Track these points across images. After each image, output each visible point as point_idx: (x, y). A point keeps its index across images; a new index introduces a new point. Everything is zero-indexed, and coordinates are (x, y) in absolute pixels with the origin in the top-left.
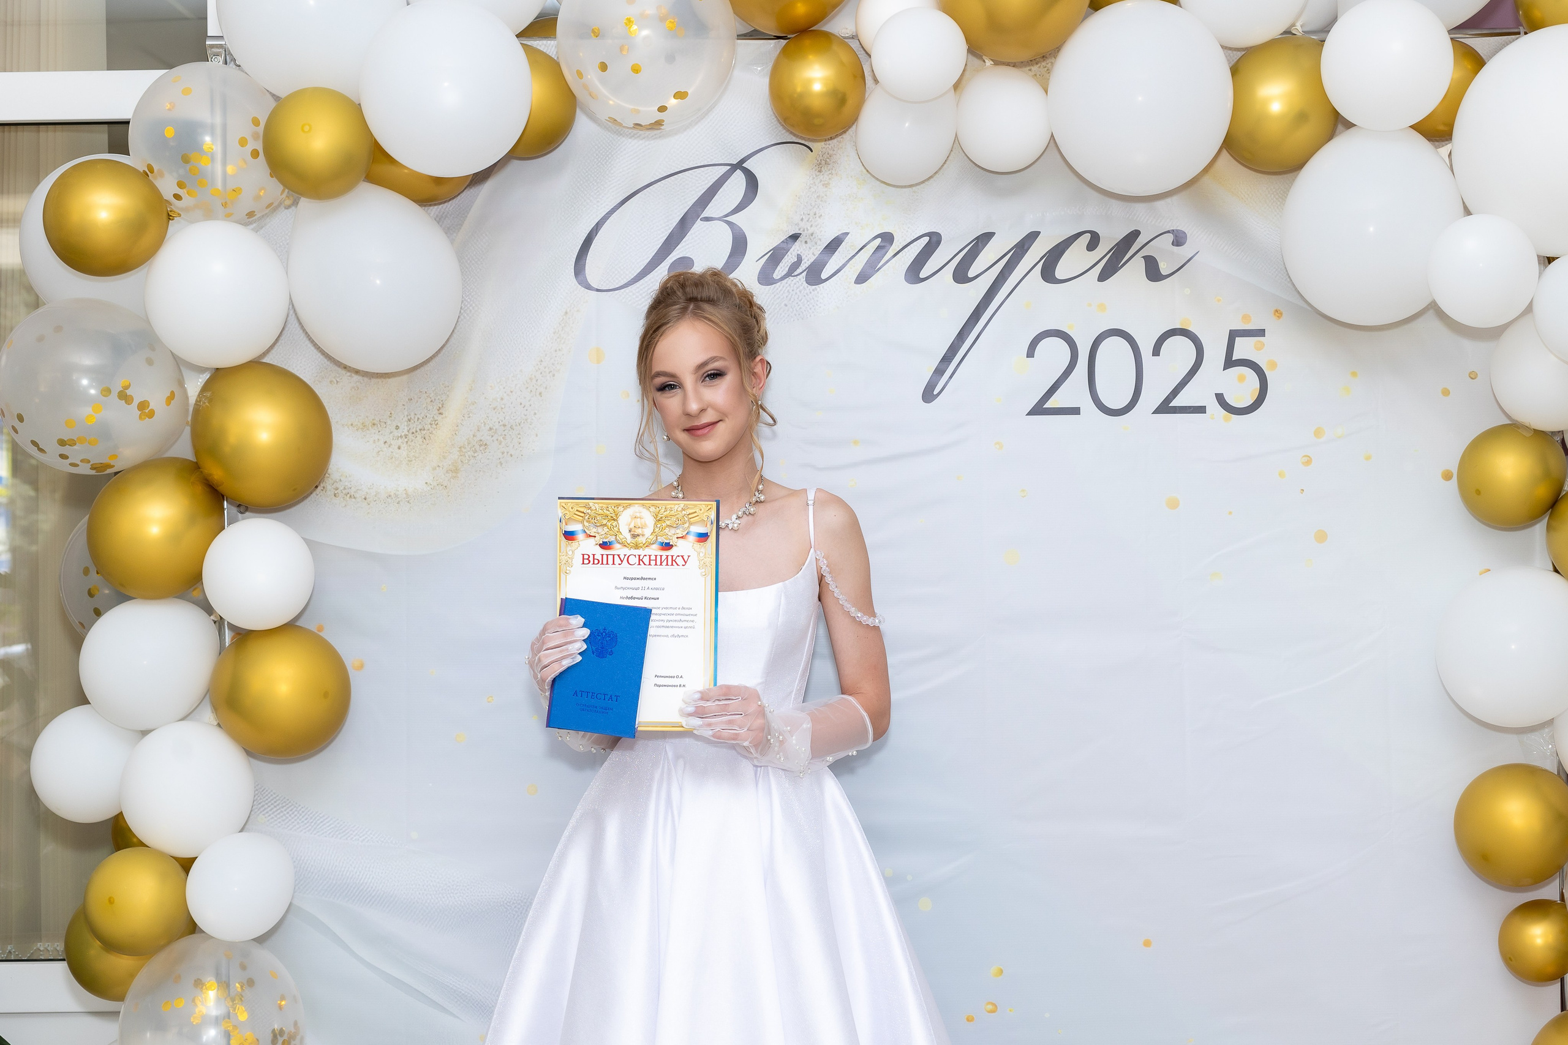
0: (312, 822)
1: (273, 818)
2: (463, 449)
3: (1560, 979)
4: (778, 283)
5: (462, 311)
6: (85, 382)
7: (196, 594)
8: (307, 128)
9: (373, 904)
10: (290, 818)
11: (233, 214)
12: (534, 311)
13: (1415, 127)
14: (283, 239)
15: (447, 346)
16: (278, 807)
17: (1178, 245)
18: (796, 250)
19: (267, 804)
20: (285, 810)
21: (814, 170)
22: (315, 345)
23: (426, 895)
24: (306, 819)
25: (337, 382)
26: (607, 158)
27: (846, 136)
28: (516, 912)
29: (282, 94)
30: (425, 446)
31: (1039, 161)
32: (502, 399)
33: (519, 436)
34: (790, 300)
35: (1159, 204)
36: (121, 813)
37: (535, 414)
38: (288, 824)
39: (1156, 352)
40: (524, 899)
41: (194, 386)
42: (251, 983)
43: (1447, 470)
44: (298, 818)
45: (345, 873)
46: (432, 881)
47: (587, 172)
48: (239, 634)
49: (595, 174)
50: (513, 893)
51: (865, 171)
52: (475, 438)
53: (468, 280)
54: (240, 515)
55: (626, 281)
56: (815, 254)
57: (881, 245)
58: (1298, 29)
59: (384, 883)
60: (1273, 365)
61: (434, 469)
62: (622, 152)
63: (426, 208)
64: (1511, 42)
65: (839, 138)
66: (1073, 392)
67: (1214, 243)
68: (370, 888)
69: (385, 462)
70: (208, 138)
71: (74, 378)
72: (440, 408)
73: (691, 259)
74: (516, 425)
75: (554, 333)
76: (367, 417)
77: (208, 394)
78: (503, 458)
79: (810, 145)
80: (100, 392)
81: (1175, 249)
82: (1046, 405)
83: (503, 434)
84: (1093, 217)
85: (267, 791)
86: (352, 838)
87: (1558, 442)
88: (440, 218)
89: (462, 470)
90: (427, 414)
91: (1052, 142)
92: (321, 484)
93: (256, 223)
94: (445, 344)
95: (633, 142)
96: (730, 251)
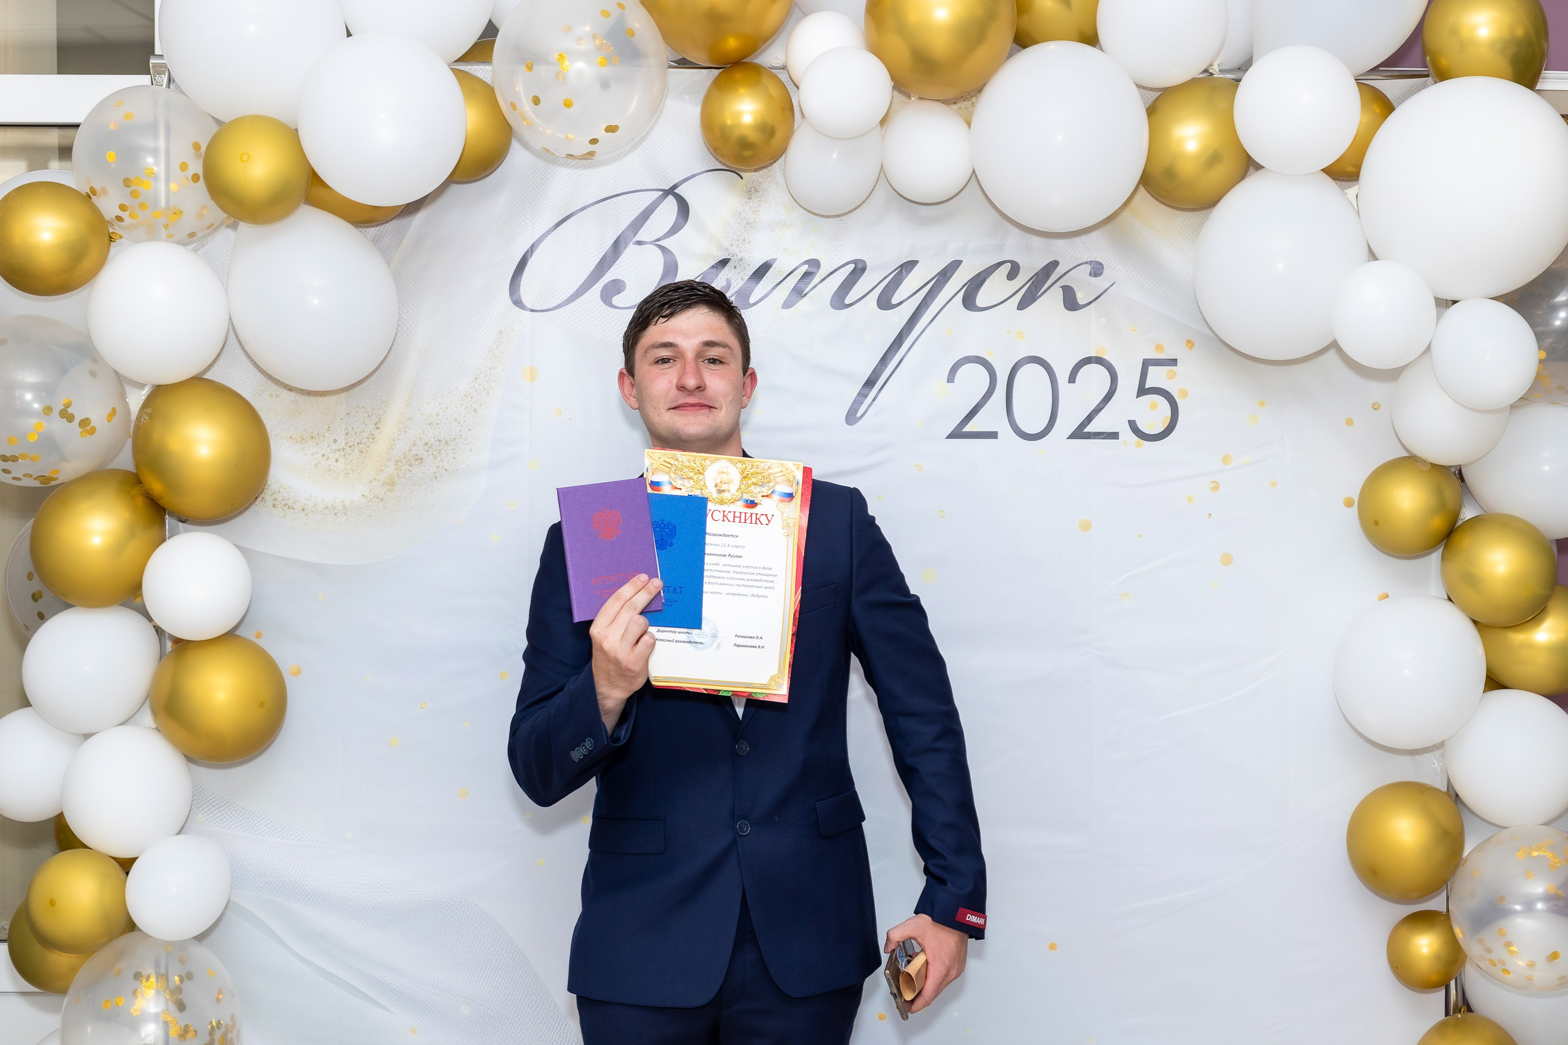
1: (211, 817)
2: (399, 463)
3: (1444, 987)
5: (399, 328)
6: (28, 396)
7: (138, 600)
8: (246, 156)
9: (308, 900)
10: (228, 817)
11: (173, 235)
12: (469, 329)
13: (1323, 170)
14: (225, 255)
15: (386, 362)
16: (216, 807)
17: (1095, 276)
18: (725, 275)
19: (205, 803)
20: (224, 810)
21: (744, 197)
22: (254, 363)
23: (359, 893)
24: (243, 819)
25: (277, 395)
26: (543, 182)
27: (776, 165)
28: (447, 910)
29: (226, 118)
30: (362, 458)
31: (963, 192)
32: (437, 415)
33: (454, 451)
35: (1077, 240)
36: (62, 813)
37: (470, 430)
39: (1072, 379)
40: (455, 898)
41: (136, 400)
42: (189, 976)
43: (1349, 498)
44: (236, 817)
45: (281, 871)
46: (365, 880)
47: (522, 195)
48: (179, 643)
49: (531, 197)
50: (444, 891)
51: (793, 200)
52: (410, 452)
53: (405, 298)
54: (180, 524)
55: (559, 302)
56: (743, 278)
57: (810, 270)
58: (1215, 70)
59: (319, 881)
60: (1184, 394)
61: (371, 482)
62: (554, 178)
63: (365, 229)
65: (767, 169)
66: (991, 417)
67: (1129, 274)
68: (305, 886)
69: (323, 475)
70: (150, 160)
71: (17, 395)
72: (377, 422)
73: (623, 281)
74: (451, 441)
75: (489, 351)
76: (306, 430)
77: (149, 411)
78: (438, 472)
79: (741, 174)
80: (44, 410)
81: (1093, 279)
82: (965, 430)
83: (439, 449)
84: (1013, 247)
85: (206, 791)
86: (288, 838)
87: (1455, 474)
88: (379, 238)
89: (397, 483)
90: (364, 428)
91: (973, 177)
92: (261, 495)
93: (196, 244)
94: (381, 363)
95: (568, 169)
96: (661, 275)
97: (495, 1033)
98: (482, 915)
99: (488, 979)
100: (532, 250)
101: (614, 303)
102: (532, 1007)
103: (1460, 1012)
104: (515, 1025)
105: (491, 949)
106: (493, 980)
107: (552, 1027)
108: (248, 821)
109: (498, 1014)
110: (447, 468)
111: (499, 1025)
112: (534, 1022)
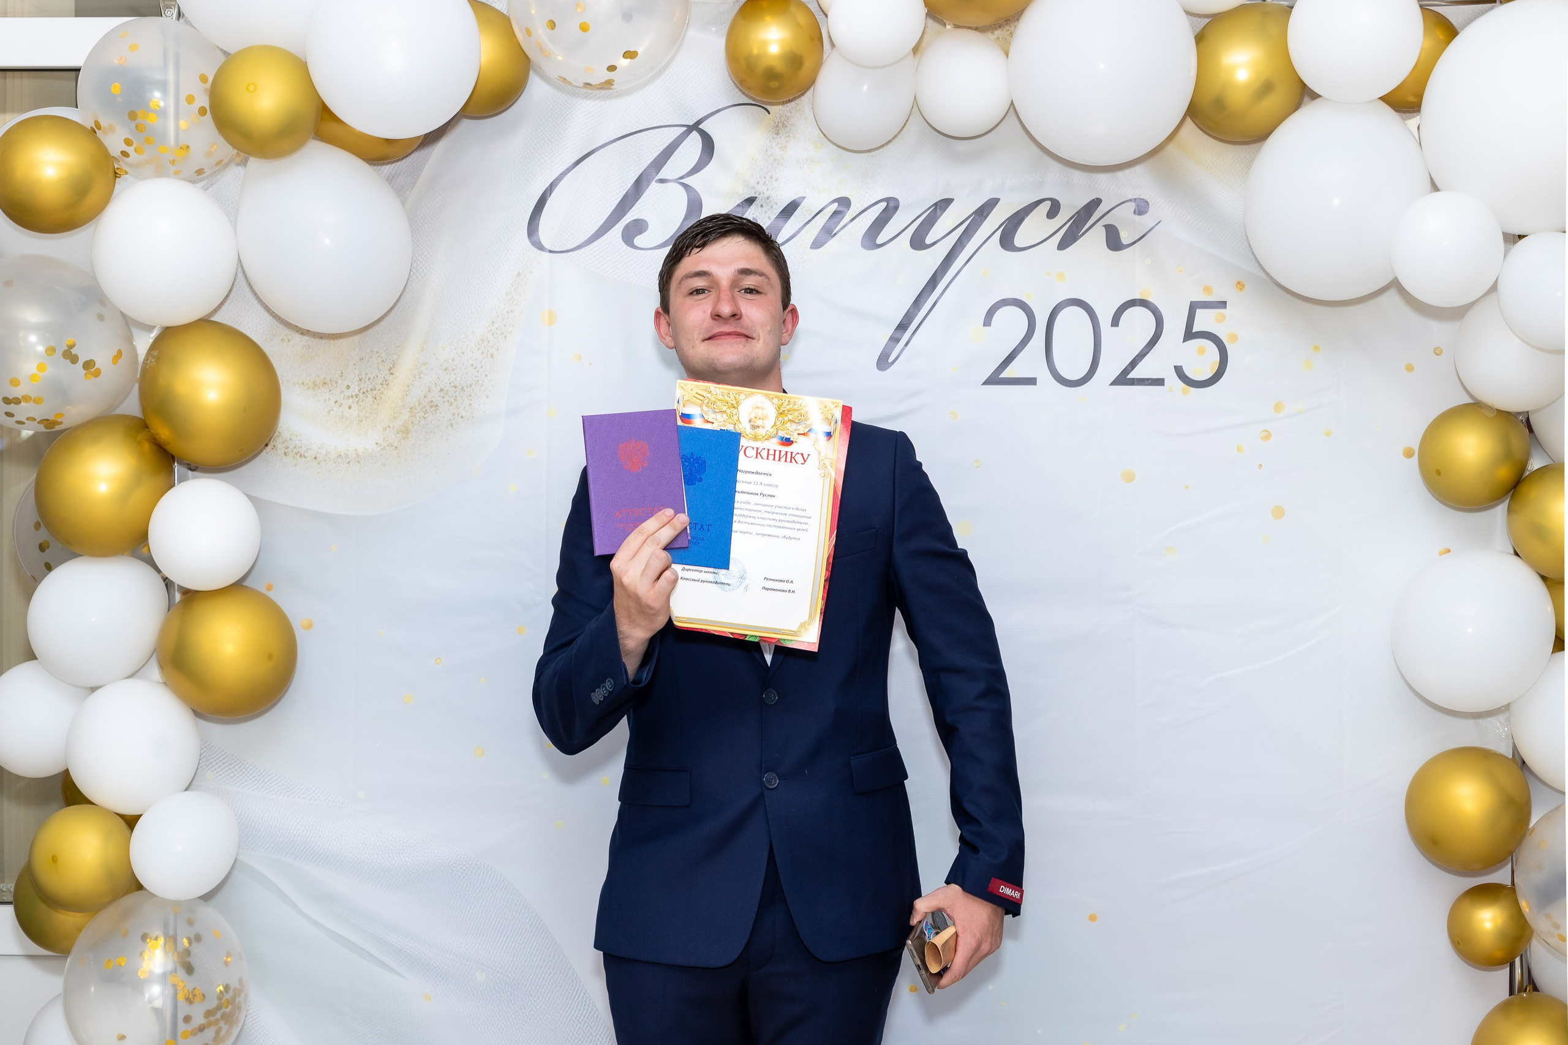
0: (260, 780)
2: (413, 410)
3: (1509, 965)
5: (415, 271)
6: (32, 338)
7: (145, 550)
8: (252, 88)
9: (319, 862)
10: (238, 775)
11: (180, 172)
12: (486, 272)
13: (1381, 98)
14: (235, 195)
15: (399, 305)
16: (226, 765)
17: (1140, 214)
19: (215, 761)
20: (233, 767)
21: (771, 132)
22: (262, 303)
23: (373, 855)
24: (254, 777)
25: (289, 340)
26: (562, 118)
27: (804, 98)
28: (462, 873)
29: (232, 50)
30: (375, 406)
31: (1000, 124)
32: (453, 360)
33: (470, 398)
35: (1120, 174)
36: (67, 770)
37: (486, 375)
38: (236, 782)
39: (1115, 322)
40: (470, 860)
41: (143, 343)
42: (198, 938)
43: (1409, 448)
44: (246, 775)
45: (292, 831)
46: (378, 841)
47: (541, 131)
48: (188, 594)
49: (550, 133)
50: (459, 854)
51: (822, 135)
52: (425, 399)
53: (420, 239)
54: (189, 472)
55: (579, 243)
56: (771, 218)
57: (840, 209)
59: (331, 842)
60: (1234, 338)
61: (385, 429)
62: (576, 111)
63: (379, 167)
64: (1486, 12)
65: (797, 101)
66: (1030, 362)
67: (1176, 213)
68: (316, 847)
69: (335, 422)
70: (157, 94)
71: (21, 335)
72: (391, 368)
73: (646, 221)
74: (467, 387)
75: (507, 294)
76: (318, 376)
77: (155, 353)
78: (454, 419)
79: (768, 107)
80: (46, 350)
81: (1137, 217)
82: (1003, 375)
83: (454, 395)
84: (1053, 184)
85: (215, 748)
86: (299, 797)
87: (1523, 423)
88: (393, 177)
89: (412, 430)
90: (378, 374)
91: (1012, 109)
92: (271, 442)
93: (207, 181)
94: (395, 304)
95: (589, 102)
96: (684, 214)
97: (511, 1001)
98: (498, 878)
99: (504, 945)
100: (551, 189)
101: (635, 244)
102: (549, 975)
103: (1526, 990)
104: (532, 992)
105: (507, 913)
106: (509, 946)
107: (570, 995)
108: (258, 779)
109: (515, 981)
110: (463, 416)
111: (516, 992)
112: (551, 990)
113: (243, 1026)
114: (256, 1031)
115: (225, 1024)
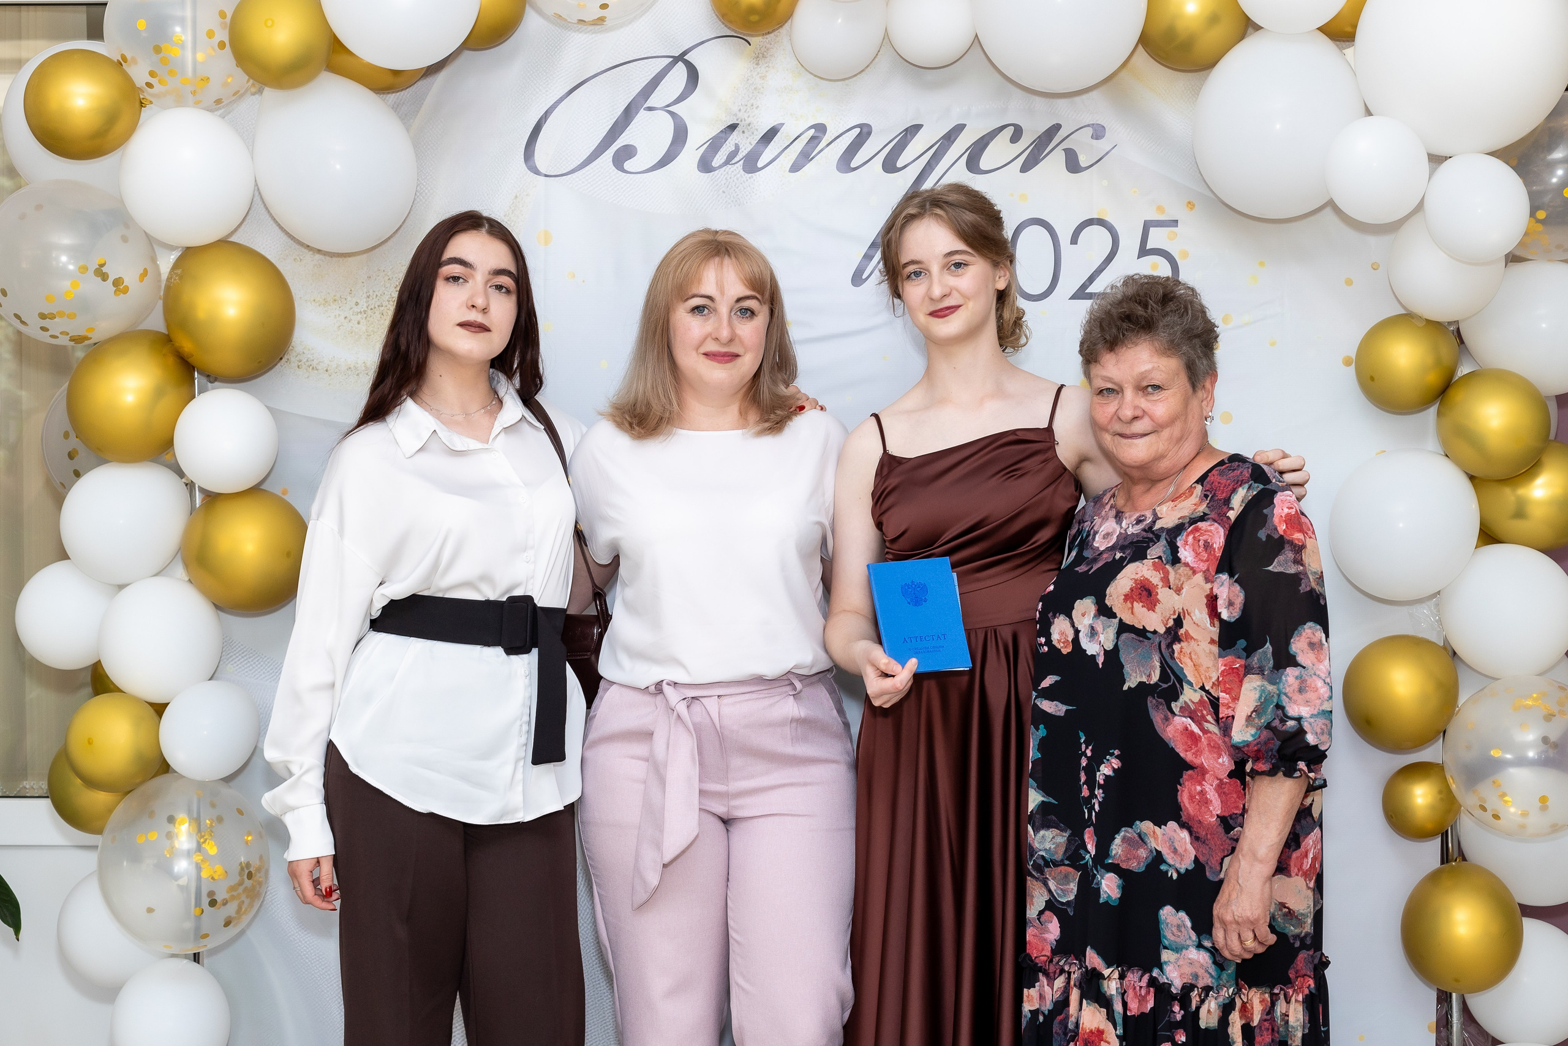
0: (277, 672)
1: (240, 668)
3: (1441, 836)
4: (717, 171)
5: (418, 194)
6: (63, 259)
7: (168, 457)
8: (268, 23)
10: (256, 668)
11: (201, 101)
12: (486, 195)
13: (1320, 29)
14: (250, 123)
15: (404, 226)
16: (245, 658)
17: (1097, 139)
18: (734, 140)
19: (235, 654)
20: (252, 661)
21: (752, 63)
22: (279, 225)
24: (271, 670)
26: (556, 49)
27: (782, 30)
30: (382, 321)
31: (966, 55)
34: (728, 187)
35: (1077, 99)
36: (100, 660)
38: (254, 674)
39: (1074, 240)
41: (166, 262)
42: (220, 819)
43: (1348, 357)
44: (264, 668)
47: (536, 62)
48: (209, 496)
49: (545, 64)
51: (799, 65)
53: (422, 163)
54: (209, 384)
55: (572, 167)
56: (752, 143)
57: (816, 135)
60: (1185, 254)
62: (570, 43)
63: (385, 96)
65: (776, 33)
67: (1131, 137)
69: (342, 336)
70: (178, 29)
71: (50, 256)
73: (635, 147)
76: (329, 294)
77: (177, 272)
79: (749, 39)
80: (79, 270)
81: (1095, 141)
84: (1015, 111)
87: (1453, 333)
88: (399, 104)
90: (385, 291)
91: (976, 40)
92: (285, 356)
93: (223, 110)
94: (401, 226)
95: (580, 35)
96: (671, 140)
100: (546, 117)
101: (625, 168)
103: (1456, 860)
113: (262, 902)
114: (275, 907)
115: (247, 897)
